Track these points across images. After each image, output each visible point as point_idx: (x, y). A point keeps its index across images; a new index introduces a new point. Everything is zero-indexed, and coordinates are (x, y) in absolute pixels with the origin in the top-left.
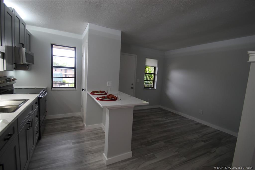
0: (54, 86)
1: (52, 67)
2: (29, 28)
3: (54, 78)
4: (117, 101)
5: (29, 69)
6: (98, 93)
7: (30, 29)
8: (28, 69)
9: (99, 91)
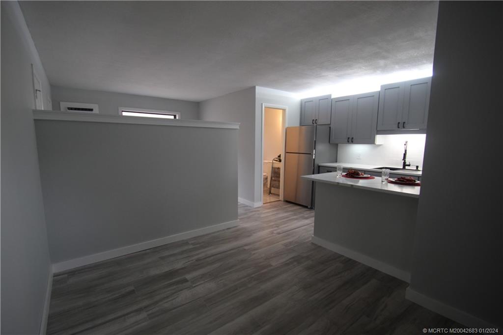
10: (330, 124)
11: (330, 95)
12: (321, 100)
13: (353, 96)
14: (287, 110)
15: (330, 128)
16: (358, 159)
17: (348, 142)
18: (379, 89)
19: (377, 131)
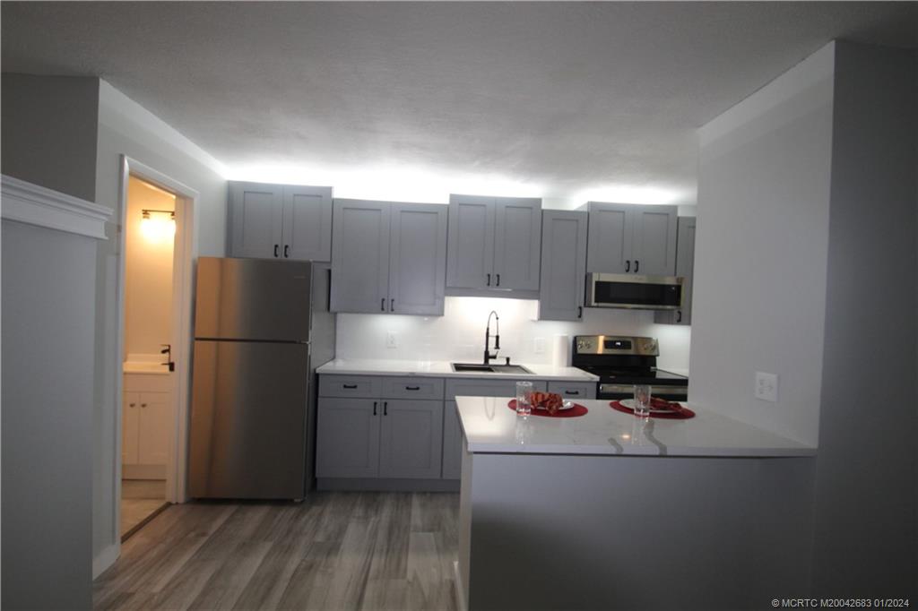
5: (680, 320)
8: (678, 321)
10: (330, 262)
11: (329, 190)
12: (298, 195)
13: (391, 205)
14: (196, 201)
15: (330, 271)
16: (389, 348)
17: (383, 309)
18: (446, 201)
19: (446, 287)
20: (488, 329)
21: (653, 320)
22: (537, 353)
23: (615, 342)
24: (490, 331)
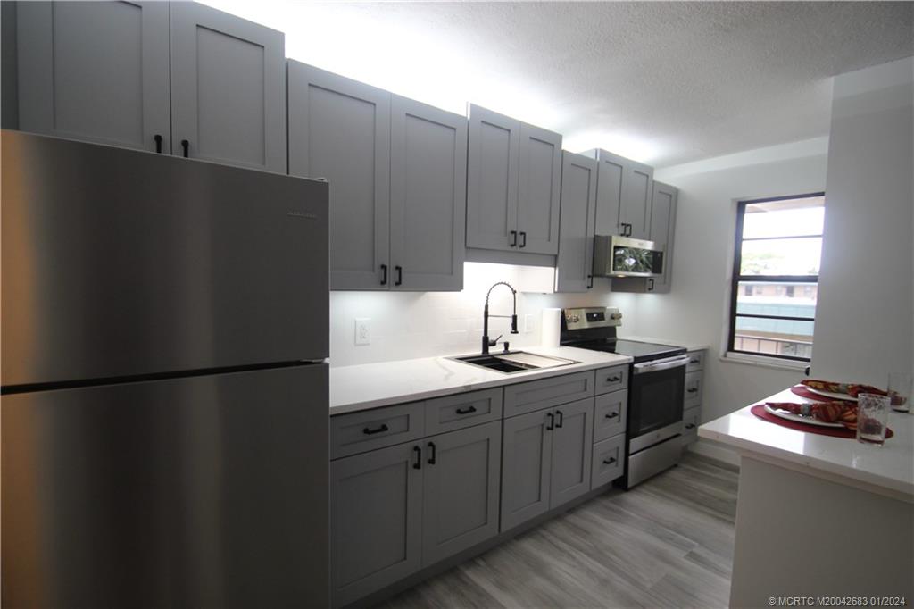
0: (736, 348)
1: (737, 278)
2: (661, 177)
3: (738, 318)
4: (853, 440)
5: (652, 288)
6: (838, 391)
7: (665, 177)
8: (650, 289)
9: (847, 386)
16: (359, 345)
17: (383, 283)
19: (467, 248)
20: (487, 307)
21: (610, 289)
22: (527, 333)
23: (593, 314)
24: (489, 310)
